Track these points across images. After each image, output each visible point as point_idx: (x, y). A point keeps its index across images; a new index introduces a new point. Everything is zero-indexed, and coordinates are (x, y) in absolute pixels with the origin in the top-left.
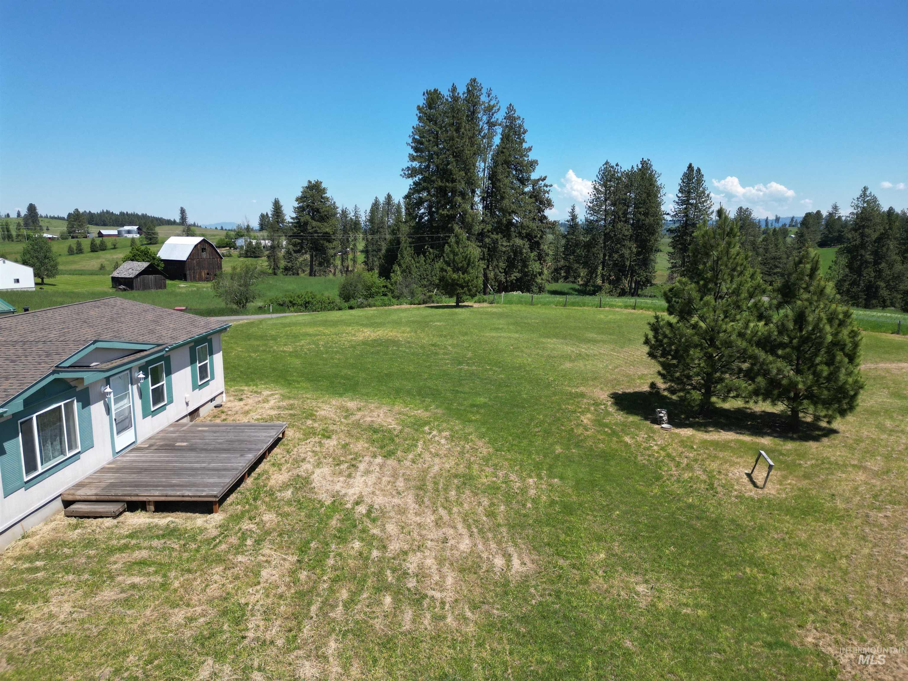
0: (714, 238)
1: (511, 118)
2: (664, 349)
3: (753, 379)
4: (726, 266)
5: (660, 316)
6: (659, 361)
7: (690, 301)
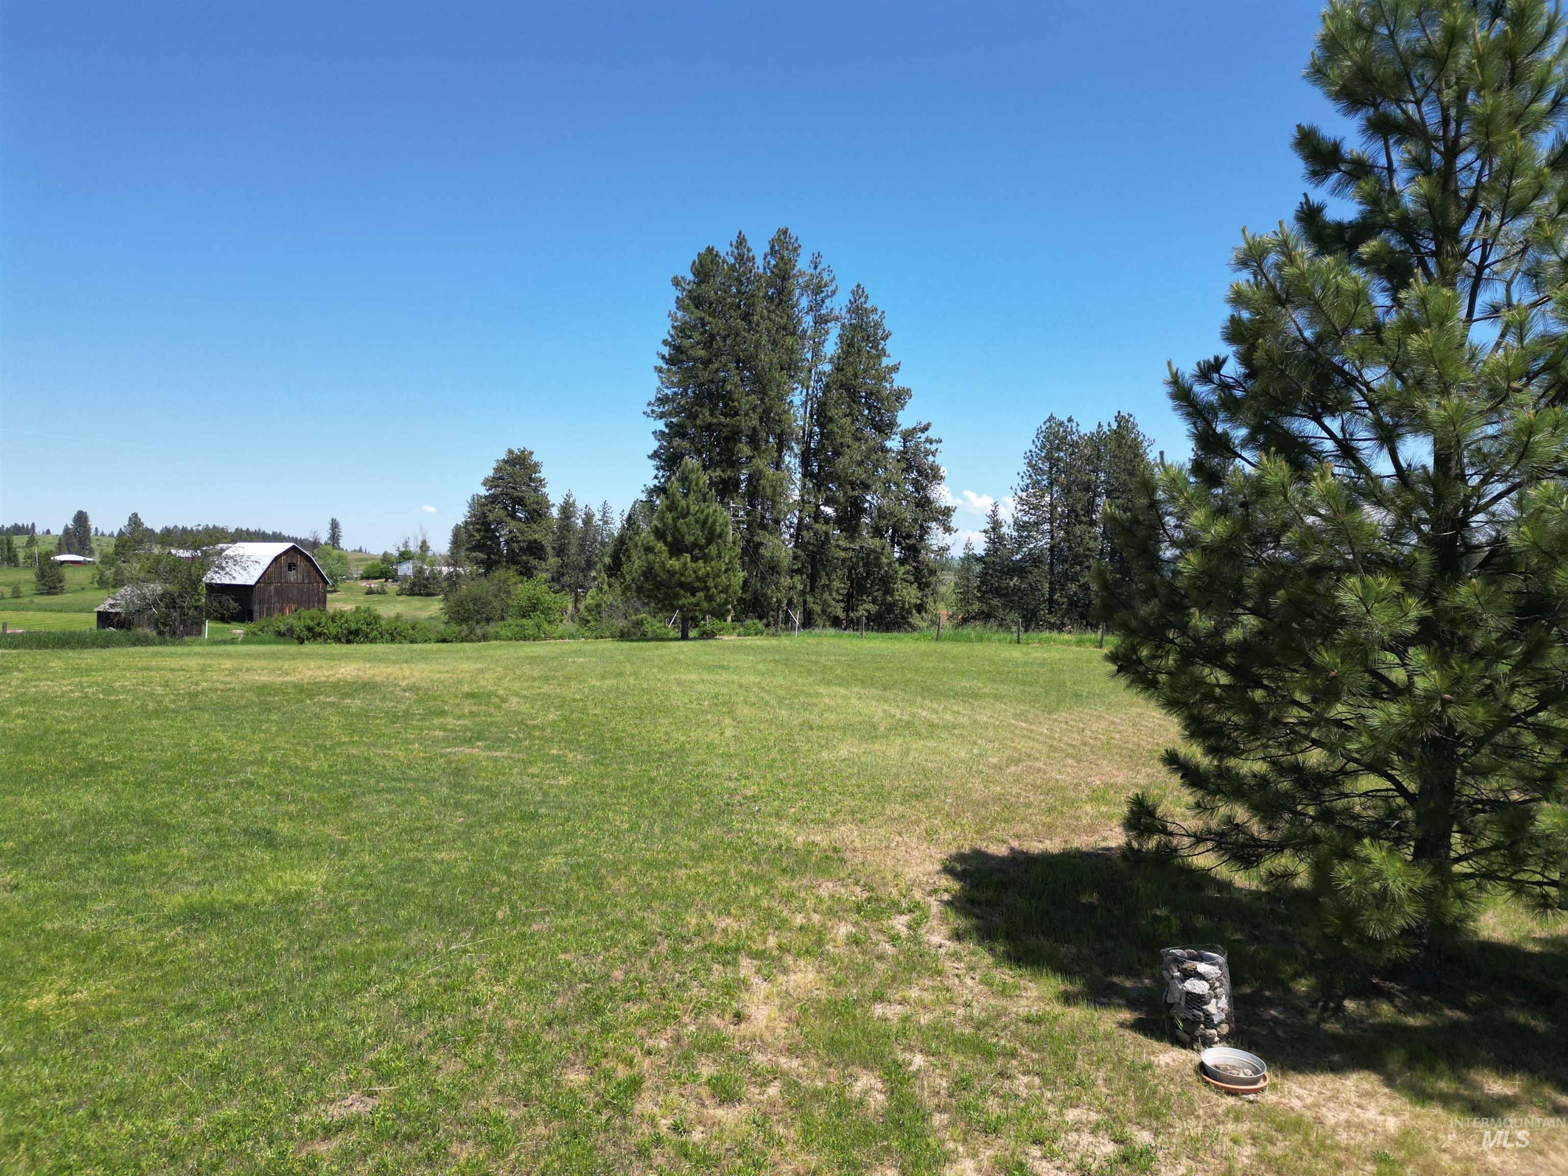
1: (857, 310)
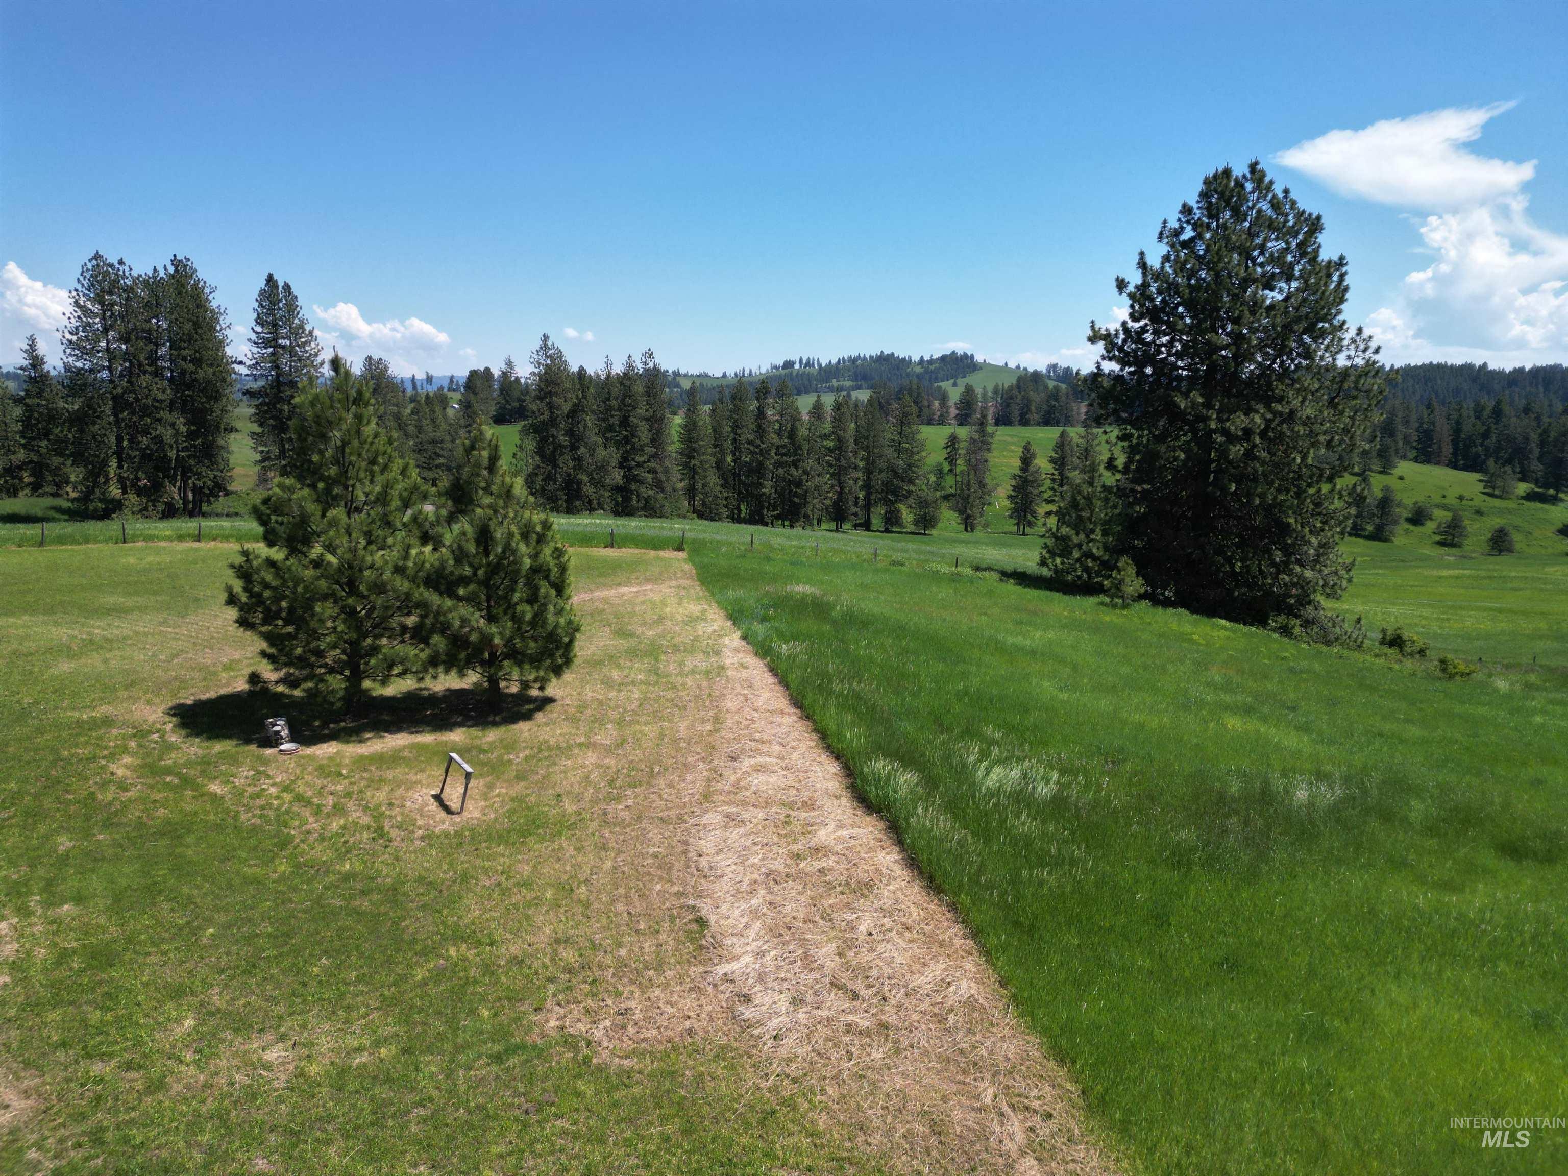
0: (332, 407)
2: (267, 610)
3: (426, 641)
4: (359, 455)
5: (251, 550)
6: (261, 633)
7: (304, 520)
